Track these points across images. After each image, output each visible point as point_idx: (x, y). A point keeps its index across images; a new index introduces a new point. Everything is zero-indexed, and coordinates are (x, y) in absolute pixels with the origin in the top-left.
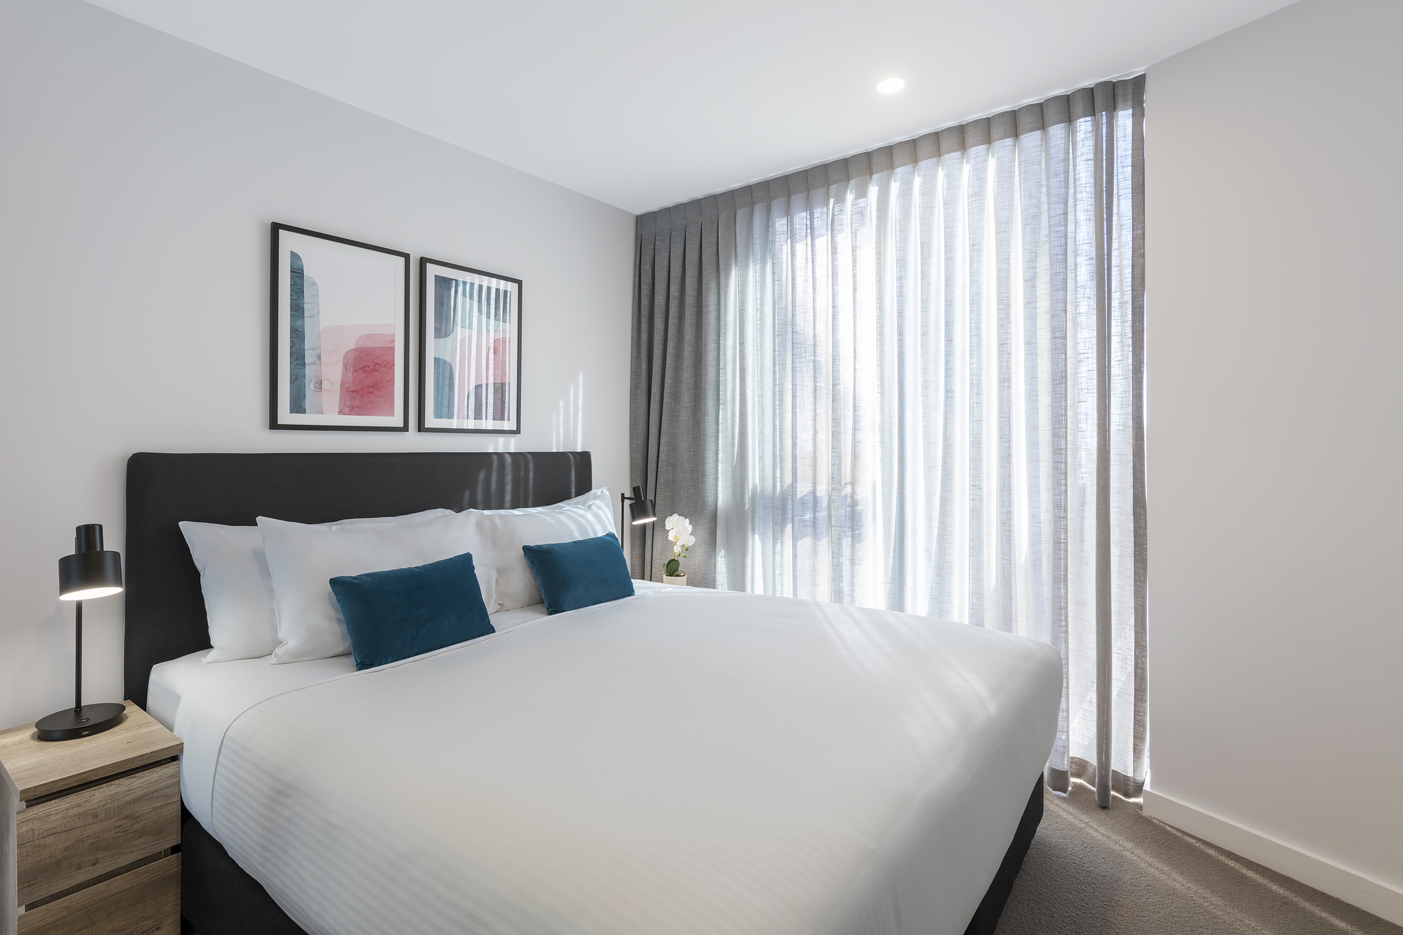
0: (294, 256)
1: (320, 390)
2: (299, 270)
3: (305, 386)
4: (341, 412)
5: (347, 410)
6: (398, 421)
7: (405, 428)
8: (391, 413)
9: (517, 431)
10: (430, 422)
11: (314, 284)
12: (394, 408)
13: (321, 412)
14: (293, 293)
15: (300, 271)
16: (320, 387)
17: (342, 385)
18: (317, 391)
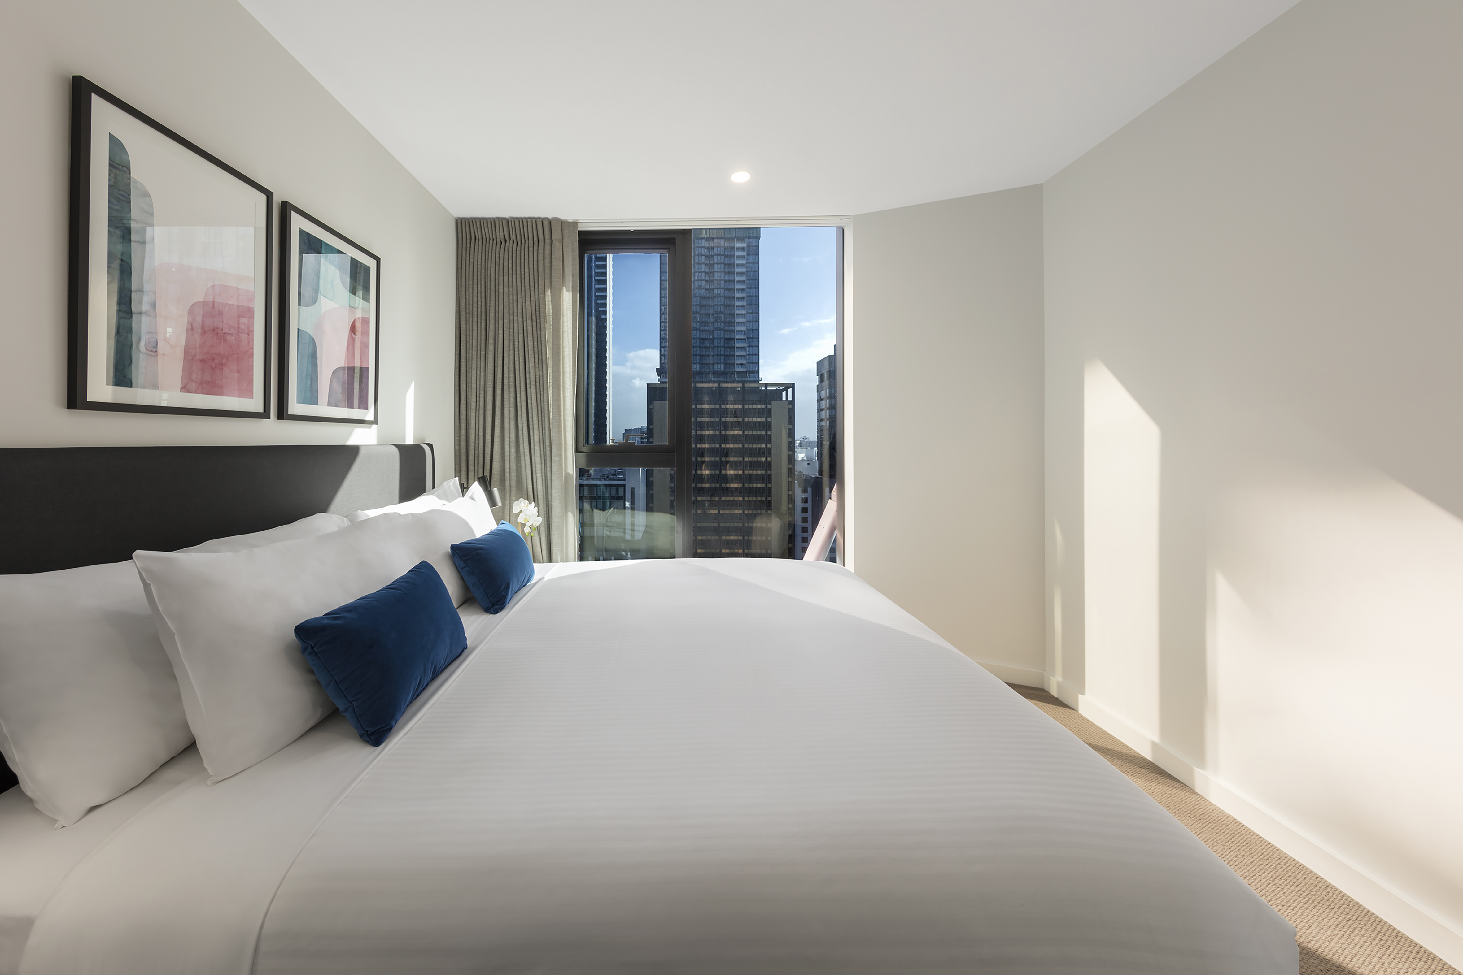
0: (114, 142)
1: (153, 354)
2: (122, 166)
3: (132, 345)
4: (185, 389)
5: (193, 386)
6: (255, 404)
7: (265, 414)
8: (248, 393)
9: (375, 422)
10: (295, 407)
11: (146, 195)
12: (253, 387)
13: (155, 386)
14: (113, 200)
15: (125, 168)
16: (155, 350)
17: (186, 352)
18: (148, 355)
